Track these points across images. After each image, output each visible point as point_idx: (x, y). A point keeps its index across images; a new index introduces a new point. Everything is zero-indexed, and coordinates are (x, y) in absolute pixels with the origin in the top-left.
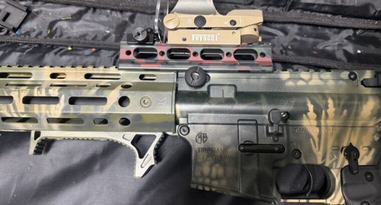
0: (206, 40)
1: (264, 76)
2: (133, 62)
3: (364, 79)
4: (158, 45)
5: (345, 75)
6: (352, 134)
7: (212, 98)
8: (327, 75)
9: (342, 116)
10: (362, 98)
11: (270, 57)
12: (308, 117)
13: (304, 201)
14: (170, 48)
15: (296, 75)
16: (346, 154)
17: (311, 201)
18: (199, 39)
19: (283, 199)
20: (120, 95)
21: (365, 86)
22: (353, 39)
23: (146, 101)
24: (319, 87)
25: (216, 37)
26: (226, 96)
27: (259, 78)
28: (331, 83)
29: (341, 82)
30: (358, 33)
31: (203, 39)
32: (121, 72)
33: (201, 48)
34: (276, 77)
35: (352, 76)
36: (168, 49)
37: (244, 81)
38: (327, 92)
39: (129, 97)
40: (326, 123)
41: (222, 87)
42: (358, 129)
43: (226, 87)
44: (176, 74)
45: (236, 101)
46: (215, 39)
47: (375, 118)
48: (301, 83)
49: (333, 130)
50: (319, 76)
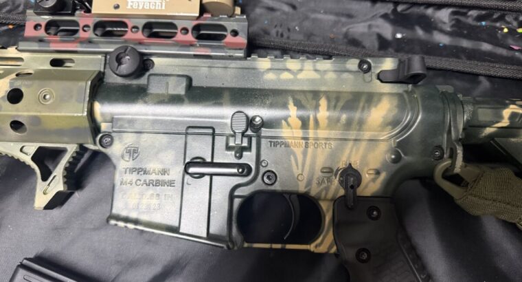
0: (148, 8)
1: (233, 64)
2: (41, 40)
3: (381, 71)
4: (81, 16)
5: (353, 64)
6: (354, 150)
7: (151, 94)
8: (325, 65)
9: (339, 124)
10: (371, 99)
11: (244, 36)
12: (289, 125)
13: (278, 246)
14: (98, 19)
15: (279, 64)
16: (341, 179)
17: (289, 247)
18: (138, 6)
19: (247, 242)
20: (10, 87)
21: (382, 82)
22: (392, 17)
23: (48, 97)
24: (312, 81)
25: (164, 4)
26: (172, 92)
27: (226, 68)
28: (331, 76)
29: (345, 75)
30: (400, 8)
31: (143, 7)
32: (24, 55)
33: (144, 21)
34: (251, 67)
35: (365, 67)
36: (95, 22)
37: (205, 70)
38: (323, 89)
39: (23, 90)
40: (316, 133)
41: (166, 77)
42: (364, 144)
43: (172, 78)
44: (103, 58)
45: (186, 99)
46: (161, 7)
47: (390, 127)
48: (286, 76)
49: (326, 144)
50: (314, 66)
